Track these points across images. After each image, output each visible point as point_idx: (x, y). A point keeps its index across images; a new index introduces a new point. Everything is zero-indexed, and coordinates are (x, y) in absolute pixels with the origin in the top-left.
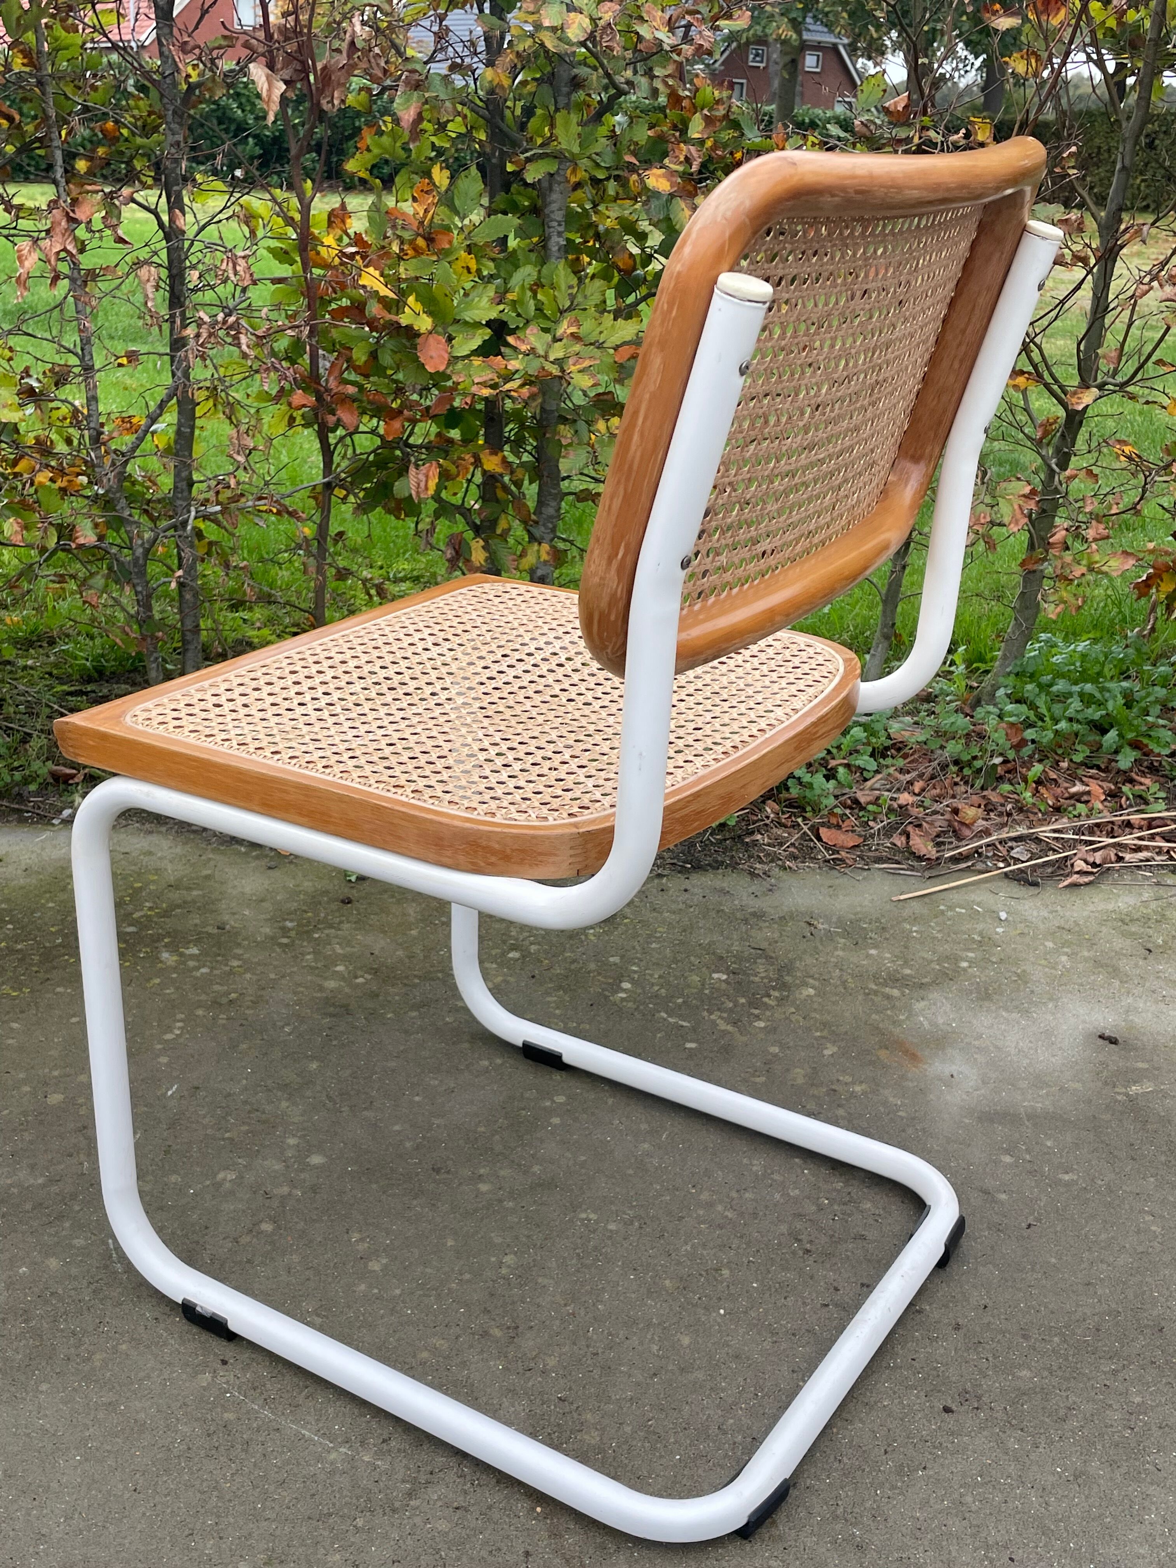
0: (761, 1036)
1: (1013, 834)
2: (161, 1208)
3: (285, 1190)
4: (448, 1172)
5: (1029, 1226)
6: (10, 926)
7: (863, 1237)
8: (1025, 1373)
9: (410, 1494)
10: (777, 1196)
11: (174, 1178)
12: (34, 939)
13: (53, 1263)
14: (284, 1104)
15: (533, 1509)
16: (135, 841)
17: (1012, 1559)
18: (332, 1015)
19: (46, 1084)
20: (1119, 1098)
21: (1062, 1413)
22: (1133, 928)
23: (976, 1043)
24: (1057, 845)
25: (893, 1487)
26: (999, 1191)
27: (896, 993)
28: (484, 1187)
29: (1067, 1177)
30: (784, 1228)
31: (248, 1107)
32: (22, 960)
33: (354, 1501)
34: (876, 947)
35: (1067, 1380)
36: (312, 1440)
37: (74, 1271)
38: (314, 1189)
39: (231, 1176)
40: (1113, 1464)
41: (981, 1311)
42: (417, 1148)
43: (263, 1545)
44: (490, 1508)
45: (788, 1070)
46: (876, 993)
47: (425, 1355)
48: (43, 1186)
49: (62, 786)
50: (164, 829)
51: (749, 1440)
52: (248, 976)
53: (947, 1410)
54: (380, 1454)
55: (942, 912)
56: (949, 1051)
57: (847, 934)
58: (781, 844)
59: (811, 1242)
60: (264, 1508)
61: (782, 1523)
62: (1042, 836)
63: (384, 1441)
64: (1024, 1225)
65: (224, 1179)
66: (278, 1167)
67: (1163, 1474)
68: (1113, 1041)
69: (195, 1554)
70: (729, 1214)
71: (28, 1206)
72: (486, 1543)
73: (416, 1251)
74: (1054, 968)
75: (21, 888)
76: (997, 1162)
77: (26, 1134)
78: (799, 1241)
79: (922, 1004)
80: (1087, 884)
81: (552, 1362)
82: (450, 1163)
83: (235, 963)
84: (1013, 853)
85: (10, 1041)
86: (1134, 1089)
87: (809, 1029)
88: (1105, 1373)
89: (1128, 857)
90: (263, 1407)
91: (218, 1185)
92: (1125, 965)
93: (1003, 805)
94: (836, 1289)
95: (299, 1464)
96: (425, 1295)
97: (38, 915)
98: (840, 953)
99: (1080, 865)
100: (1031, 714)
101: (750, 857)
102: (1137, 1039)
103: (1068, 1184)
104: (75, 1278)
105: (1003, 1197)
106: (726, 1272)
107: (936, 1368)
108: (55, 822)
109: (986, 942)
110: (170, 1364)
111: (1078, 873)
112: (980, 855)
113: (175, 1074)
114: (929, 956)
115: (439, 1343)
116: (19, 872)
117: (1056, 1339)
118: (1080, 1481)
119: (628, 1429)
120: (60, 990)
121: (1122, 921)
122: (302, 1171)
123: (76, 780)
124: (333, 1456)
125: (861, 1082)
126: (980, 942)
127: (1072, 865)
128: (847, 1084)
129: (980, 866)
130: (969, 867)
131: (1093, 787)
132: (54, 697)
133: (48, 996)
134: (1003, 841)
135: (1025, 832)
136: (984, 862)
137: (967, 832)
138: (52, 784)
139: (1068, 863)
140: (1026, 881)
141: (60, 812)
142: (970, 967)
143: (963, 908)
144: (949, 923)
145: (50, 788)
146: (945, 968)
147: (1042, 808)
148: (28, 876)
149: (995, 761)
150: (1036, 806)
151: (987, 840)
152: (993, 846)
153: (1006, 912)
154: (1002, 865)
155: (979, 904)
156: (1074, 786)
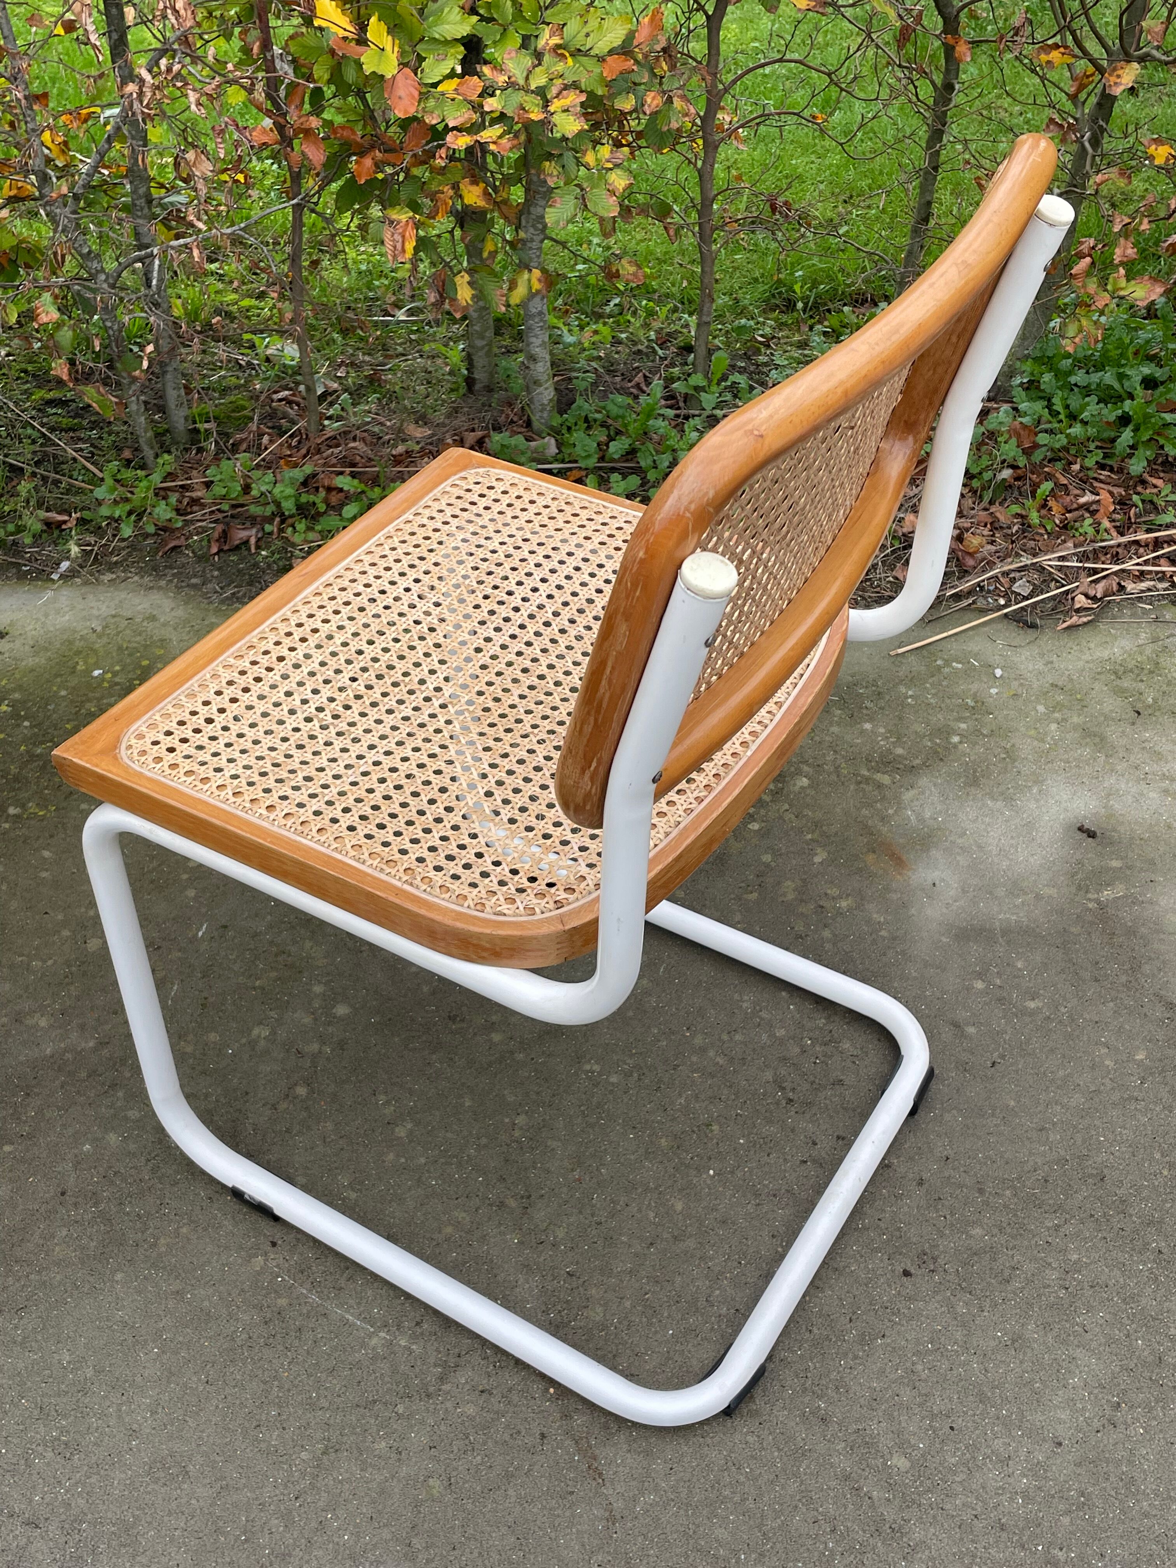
0: (754, 841)
1: (1015, 566)
2: (204, 1073)
3: (315, 1047)
4: (463, 1020)
5: (994, 1064)
6: (26, 724)
7: (840, 1082)
8: (977, 1231)
9: (442, 1379)
10: (764, 1037)
11: (213, 1037)
13: (113, 1138)
14: (308, 944)
15: (547, 1390)
16: (137, 601)
17: (952, 1428)
19: (83, 927)
20: (1090, 905)
21: (1007, 1273)
22: (1126, 683)
23: (959, 841)
24: (1058, 575)
25: (856, 1357)
26: (968, 1024)
27: (886, 779)
28: (496, 1037)
29: (1032, 1005)
30: (769, 1075)
31: (274, 949)
32: (43, 768)
33: (395, 1387)
34: (871, 719)
35: (1014, 1237)
36: (354, 1324)
37: (132, 1147)
38: (342, 1045)
39: (265, 1032)
40: (1047, 1327)
41: (942, 1164)
42: (434, 993)
43: (319, 1435)
44: (510, 1390)
45: (779, 883)
46: (867, 780)
47: (449, 1230)
48: (95, 1050)
49: (56, 533)
50: (163, 583)
51: (733, 1311)
53: (906, 1273)
54: (414, 1337)
55: (939, 668)
56: (933, 852)
57: (843, 703)
59: (793, 1090)
60: (318, 1397)
61: (759, 1402)
62: (1045, 565)
63: (418, 1324)
64: (989, 1064)
65: (259, 1036)
66: (307, 1020)
67: (1089, 1336)
68: (1091, 835)
69: (263, 1446)
70: (720, 1060)
71: (84, 1075)
72: (507, 1426)
73: (437, 1113)
74: (1043, 741)
75: (32, 670)
76: (969, 989)
77: (72, 988)
78: (783, 1089)
79: (911, 793)
80: (1085, 624)
81: (561, 1233)
82: (464, 1009)
84: (1016, 588)
85: (44, 874)
86: (1107, 894)
87: (800, 831)
88: (1048, 1229)
89: (1130, 586)
90: (310, 1291)
91: (253, 1044)
92: (1113, 734)
93: (1009, 528)
94: (815, 1144)
95: (345, 1350)
96: (446, 1163)
97: (52, 707)
98: (835, 729)
99: (1081, 601)
100: (1045, 413)
102: (1114, 830)
103: (1033, 1013)
104: (134, 1155)
105: (971, 1030)
106: (715, 1127)
107: (899, 1229)
108: (55, 577)
109: (980, 708)
110: (226, 1248)
111: (1078, 611)
112: (982, 588)
113: (204, 910)
114: (920, 728)
115: (460, 1215)
116: (27, 648)
117: (1008, 1192)
118: (1017, 1345)
119: (628, 1304)
121: (1115, 673)
122: (329, 1024)
123: (69, 525)
124: (374, 1341)
125: (848, 895)
126: (973, 708)
127: (1073, 599)
128: (833, 898)
129: (981, 603)
130: (970, 605)
131: (1104, 496)
132: (34, 408)
133: (74, 814)
134: (1006, 574)
135: (1029, 562)
136: (986, 598)
137: (970, 562)
138: (45, 531)
139: (1069, 597)
140: (1025, 623)
141: (58, 565)
142: (961, 742)
143: (959, 663)
144: (944, 683)
145: (44, 535)
146: (936, 744)
147: (1049, 528)
148: (36, 654)
149: (1005, 474)
150: (1043, 526)
151: (991, 573)
152: (996, 578)
153: (1002, 667)
154: (1002, 601)
155: (976, 655)
156: (1084, 495)
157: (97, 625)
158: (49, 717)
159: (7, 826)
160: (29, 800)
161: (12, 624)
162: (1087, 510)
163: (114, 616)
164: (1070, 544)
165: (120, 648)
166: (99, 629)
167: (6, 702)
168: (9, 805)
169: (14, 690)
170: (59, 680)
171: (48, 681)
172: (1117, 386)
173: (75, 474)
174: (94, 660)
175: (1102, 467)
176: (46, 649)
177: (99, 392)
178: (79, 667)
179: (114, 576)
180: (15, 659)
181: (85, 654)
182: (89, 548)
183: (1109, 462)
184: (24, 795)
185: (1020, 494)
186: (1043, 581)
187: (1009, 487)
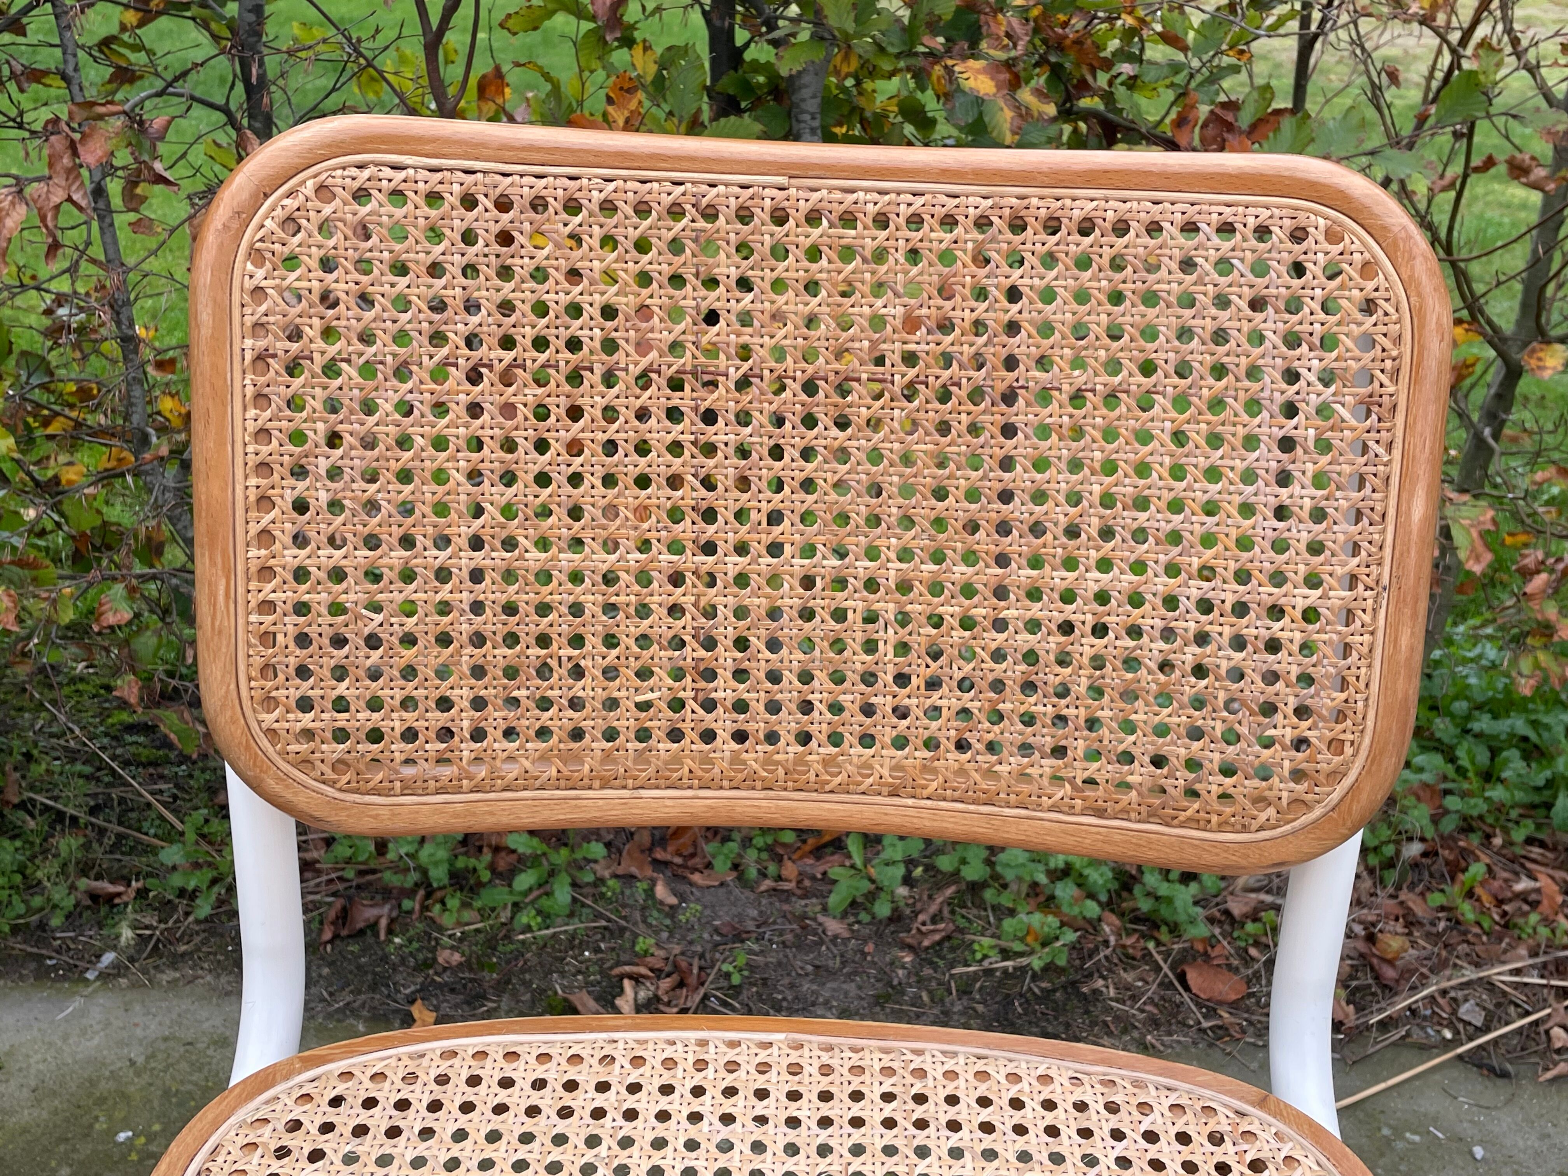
1: (1456, 981)
16: (204, 1014)
24: (1519, 996)
49: (104, 910)
55: (1388, 1141)
58: (1134, 998)
62: (1497, 981)
75: (25, 1131)
84: (1463, 1014)
93: (1433, 924)
99: (1559, 1036)
100: (1450, 769)
101: (1094, 1024)
108: (90, 975)
111: (1560, 1052)
112: (1416, 1014)
116: (25, 1093)
123: (125, 898)
127: (1547, 1032)
129: (1417, 1035)
130: (1403, 1038)
131: (1544, 882)
132: (106, 734)
134: (1444, 992)
135: (1474, 976)
136: (1423, 1028)
137: (1389, 973)
138: (88, 907)
139: (1542, 1029)
140: (1492, 1070)
141: (99, 957)
143: (1415, 1132)
144: (1403, 1167)
145: (87, 914)
147: (1486, 925)
148: (36, 1103)
149: (1414, 849)
150: (1478, 924)
151: (1425, 993)
152: (1432, 998)
153: (1481, 1143)
154: (1448, 1035)
155: (1435, 1121)
156: (1518, 880)
157: (137, 1054)
161: (11, 1051)
162: (1526, 901)
163: (166, 1039)
164: (1523, 951)
165: (167, 1093)
166: (140, 1060)
170: (62, 1148)
171: (45, 1150)
172: (1533, 736)
173: (146, 825)
174: (123, 1113)
175: (1530, 841)
176: (54, 1094)
177: (182, 718)
178: (97, 1126)
179: (177, 975)
181: (110, 1102)
182: (148, 932)
183: (1540, 836)
185: (1431, 875)
186: (1498, 1005)
187: (1415, 865)
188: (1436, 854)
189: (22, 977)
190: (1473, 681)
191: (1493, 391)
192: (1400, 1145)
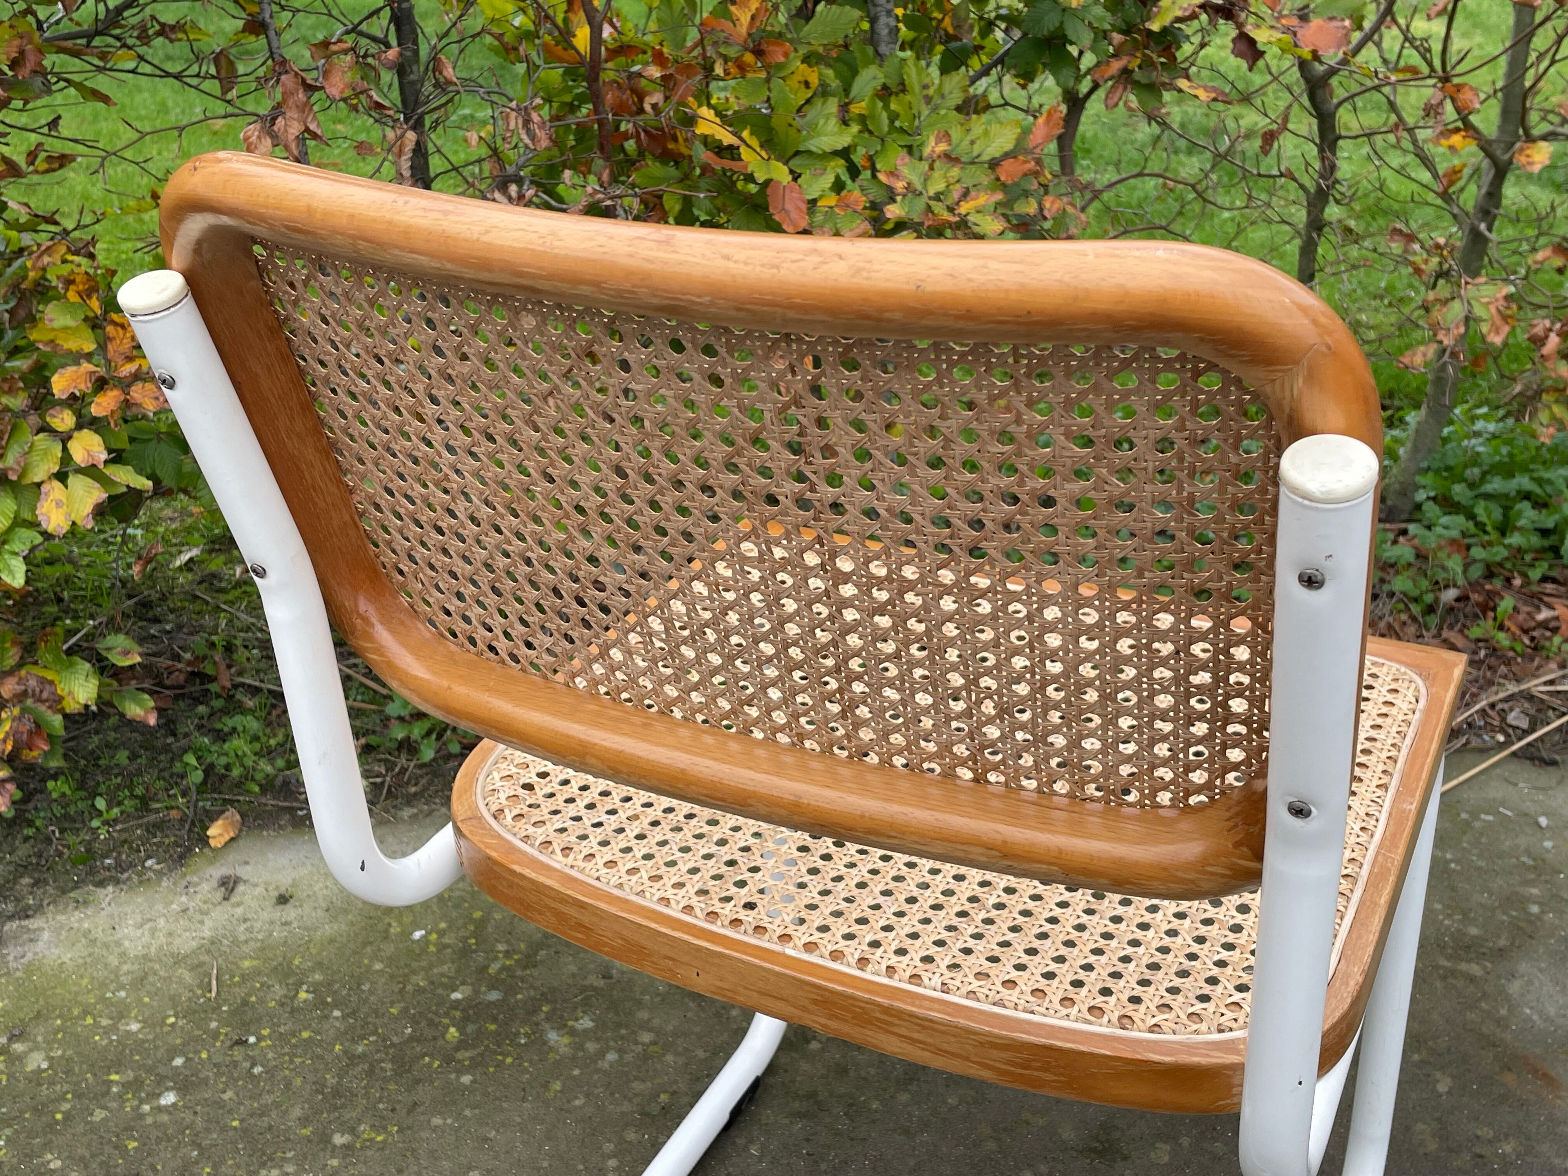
1: (1502, 695)
6: (337, 1013)
12: (375, 1033)
18: (801, 1115)
24: (1556, 702)
27: (1475, 969)
32: (370, 1073)
46: (1453, 973)
52: (670, 1058)
55: (1467, 823)
62: (1535, 691)
75: (332, 941)
79: (1517, 985)
83: (646, 1037)
84: (1511, 721)
93: (1475, 653)
97: (366, 987)
100: (1471, 525)
109: (1542, 867)
112: (1471, 725)
116: (320, 913)
120: (437, 1121)
125: (1507, 1136)
126: (1535, 867)
128: (1490, 1141)
129: (1475, 742)
130: (1465, 745)
131: (1560, 610)
133: (425, 1135)
134: (1492, 706)
135: (1516, 690)
136: (1480, 736)
140: (1542, 760)
142: (1543, 912)
143: (1488, 813)
144: (1484, 840)
146: (1514, 917)
147: (1519, 648)
148: (334, 919)
149: (1450, 595)
150: (1512, 649)
151: (1477, 707)
152: (1483, 711)
153: (1543, 814)
154: (1501, 738)
155: (1503, 804)
156: (1539, 609)
158: (366, 1001)
159: (335, 1162)
160: (360, 1121)
161: (294, 885)
162: (1547, 629)
164: (1553, 665)
167: (305, 987)
168: (333, 1132)
169: (312, 970)
170: (369, 949)
171: (355, 953)
172: (1538, 490)
174: (411, 918)
175: (1545, 579)
176: (346, 911)
178: (392, 930)
179: (415, 811)
180: (306, 929)
182: (379, 780)
183: (1552, 574)
184: (349, 1115)
185: (1465, 616)
186: (1539, 711)
187: (1451, 610)
188: (1467, 598)
189: (281, 827)
190: (1481, 449)
191: (1484, 191)
192: (1477, 824)
